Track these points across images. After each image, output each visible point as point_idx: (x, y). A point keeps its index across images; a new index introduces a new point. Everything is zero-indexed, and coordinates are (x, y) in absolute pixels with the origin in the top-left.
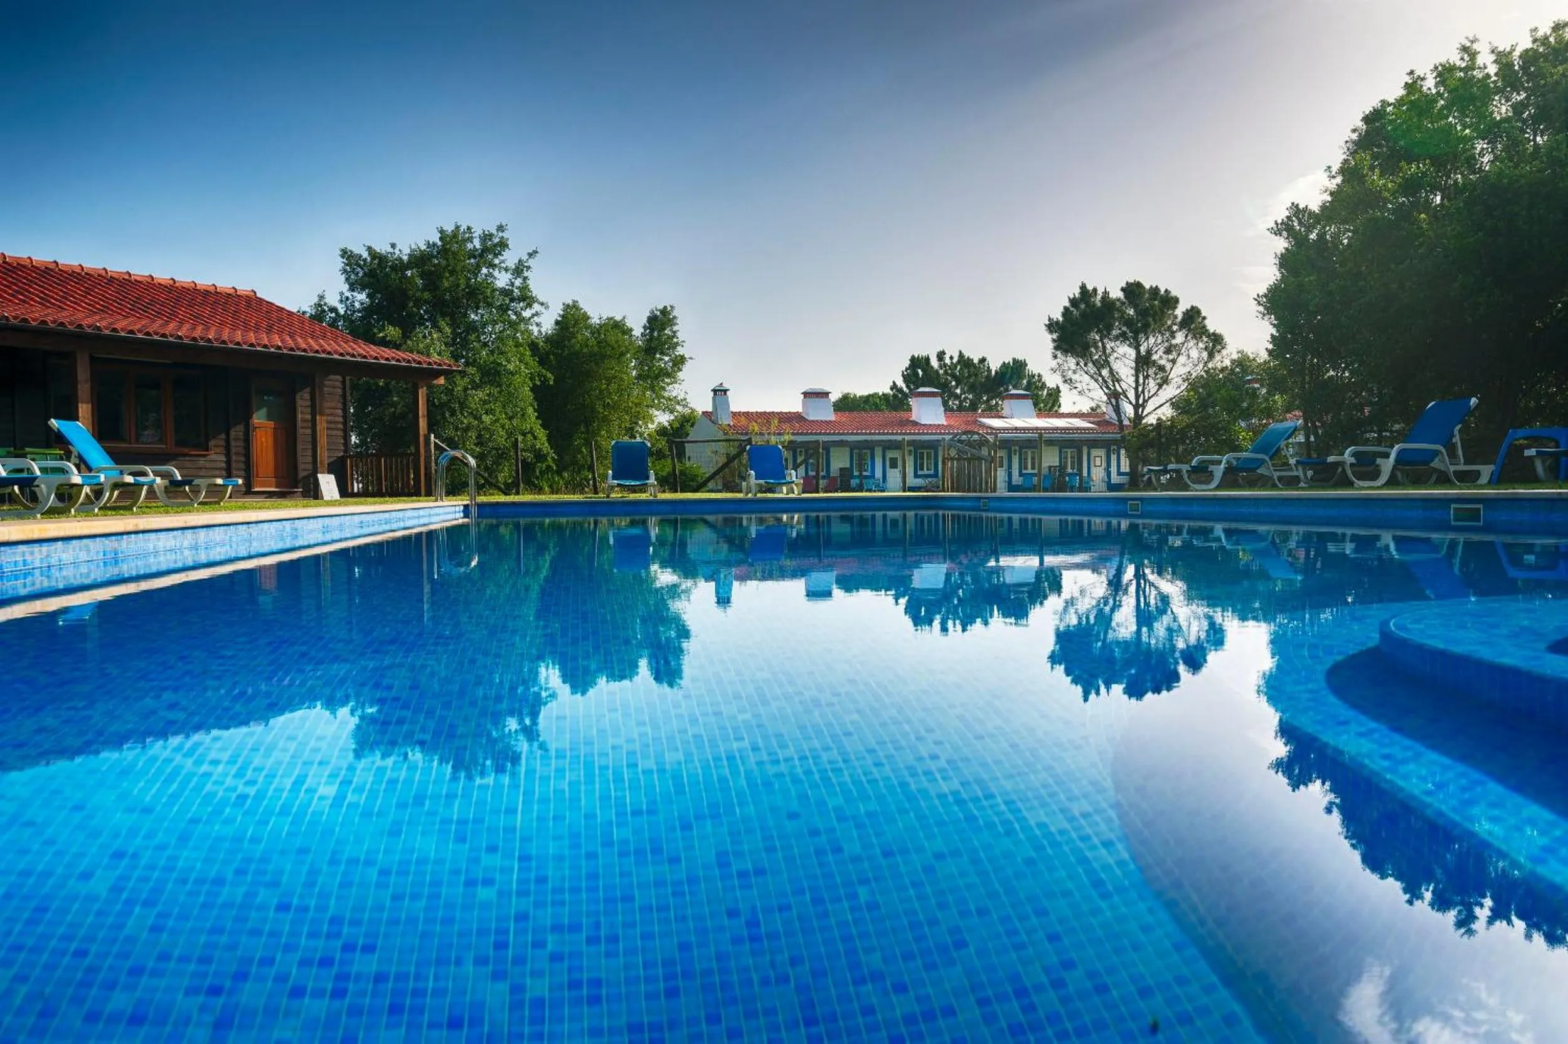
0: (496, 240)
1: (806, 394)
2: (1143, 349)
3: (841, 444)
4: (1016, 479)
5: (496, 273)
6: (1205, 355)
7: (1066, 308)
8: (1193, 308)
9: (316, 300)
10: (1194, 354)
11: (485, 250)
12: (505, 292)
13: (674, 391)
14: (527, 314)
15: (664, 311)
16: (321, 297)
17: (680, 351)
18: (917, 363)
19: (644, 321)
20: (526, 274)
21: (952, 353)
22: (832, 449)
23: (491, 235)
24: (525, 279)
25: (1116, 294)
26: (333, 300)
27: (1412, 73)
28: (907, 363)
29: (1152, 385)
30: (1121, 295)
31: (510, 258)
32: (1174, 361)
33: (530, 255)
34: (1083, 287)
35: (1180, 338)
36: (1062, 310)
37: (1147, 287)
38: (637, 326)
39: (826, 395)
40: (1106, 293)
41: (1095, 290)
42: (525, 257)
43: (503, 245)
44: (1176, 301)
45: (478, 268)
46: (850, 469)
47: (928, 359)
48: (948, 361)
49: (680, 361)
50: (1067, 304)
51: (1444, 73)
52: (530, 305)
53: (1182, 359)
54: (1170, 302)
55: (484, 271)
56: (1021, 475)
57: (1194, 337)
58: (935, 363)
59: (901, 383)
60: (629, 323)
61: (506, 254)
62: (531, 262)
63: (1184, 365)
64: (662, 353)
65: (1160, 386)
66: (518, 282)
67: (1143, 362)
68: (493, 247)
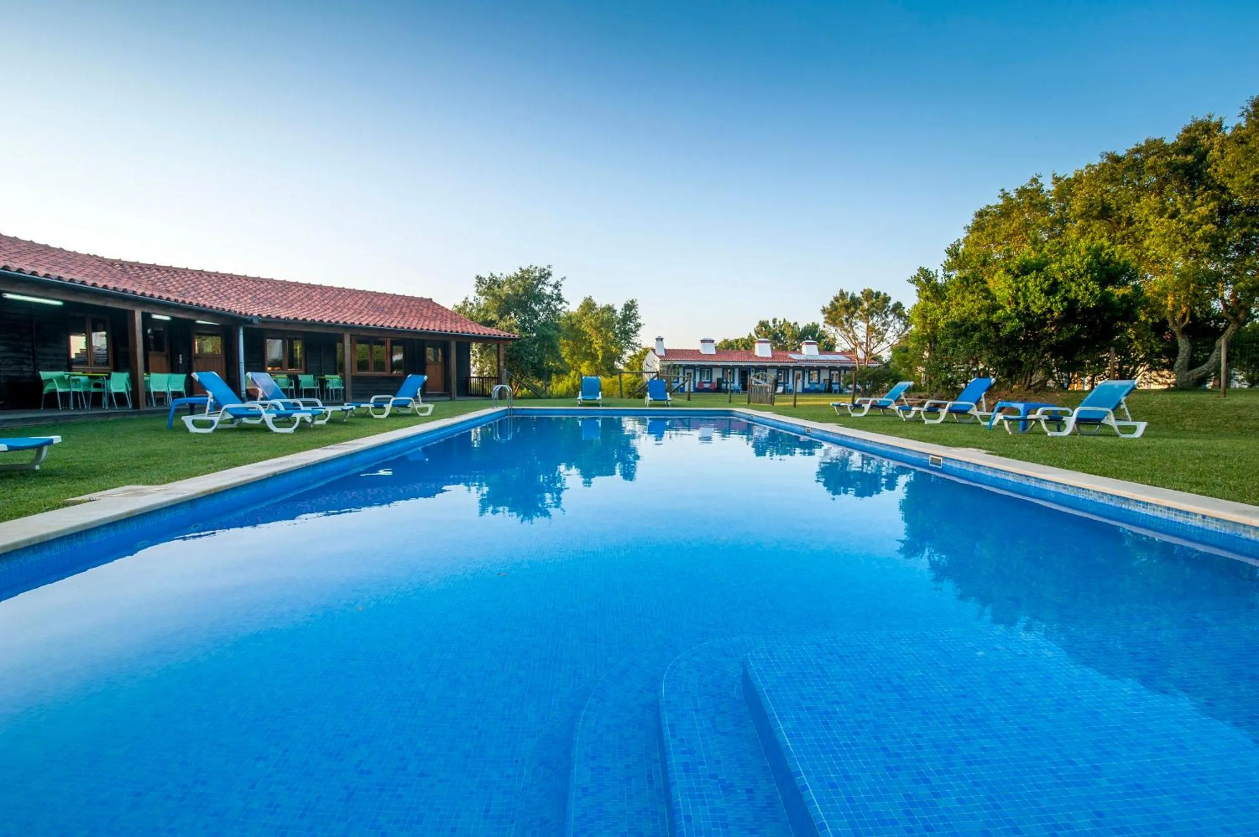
0: (546, 272)
1: (703, 341)
2: (870, 323)
3: (717, 367)
4: (807, 386)
5: (545, 287)
6: (903, 327)
7: (832, 302)
8: (898, 303)
9: (464, 299)
10: (897, 326)
11: (541, 277)
12: (550, 297)
13: (635, 340)
14: (559, 307)
15: (632, 302)
16: (467, 298)
17: (639, 321)
18: (763, 324)
19: (623, 306)
20: (559, 288)
21: (780, 319)
22: (713, 369)
23: (544, 270)
24: (559, 290)
25: (858, 295)
26: (471, 300)
27: (1003, 190)
28: (757, 324)
29: (874, 341)
30: (861, 295)
31: (552, 280)
32: (887, 330)
33: (562, 279)
34: (841, 291)
35: (891, 317)
36: (830, 302)
37: (875, 292)
38: (619, 309)
39: (712, 341)
40: (853, 294)
41: (847, 293)
42: (560, 280)
43: (549, 274)
44: (890, 298)
45: (537, 285)
46: (722, 379)
47: (768, 322)
48: (778, 323)
49: (638, 326)
50: (833, 300)
51: (1022, 192)
52: (561, 303)
53: (891, 329)
54: (887, 300)
55: (540, 286)
56: (809, 383)
57: (898, 318)
58: (771, 324)
59: (753, 334)
60: (615, 307)
61: (550, 278)
62: (562, 283)
63: (892, 332)
64: (631, 322)
65: (879, 343)
66: (556, 292)
67: (871, 330)
68: (545, 276)
